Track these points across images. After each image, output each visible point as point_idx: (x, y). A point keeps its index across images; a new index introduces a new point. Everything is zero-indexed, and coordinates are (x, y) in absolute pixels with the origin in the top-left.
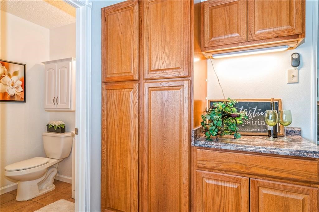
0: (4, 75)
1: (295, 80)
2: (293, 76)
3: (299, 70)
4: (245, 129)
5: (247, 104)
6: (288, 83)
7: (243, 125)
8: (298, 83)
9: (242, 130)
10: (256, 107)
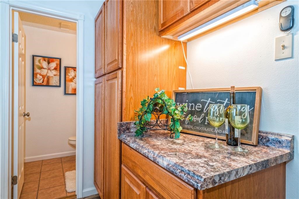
0: (75, 77)
1: (287, 53)
2: (284, 47)
3: (295, 34)
4: (207, 129)
5: (216, 95)
6: (275, 60)
7: (206, 124)
8: (292, 57)
9: (204, 129)
10: (227, 99)
